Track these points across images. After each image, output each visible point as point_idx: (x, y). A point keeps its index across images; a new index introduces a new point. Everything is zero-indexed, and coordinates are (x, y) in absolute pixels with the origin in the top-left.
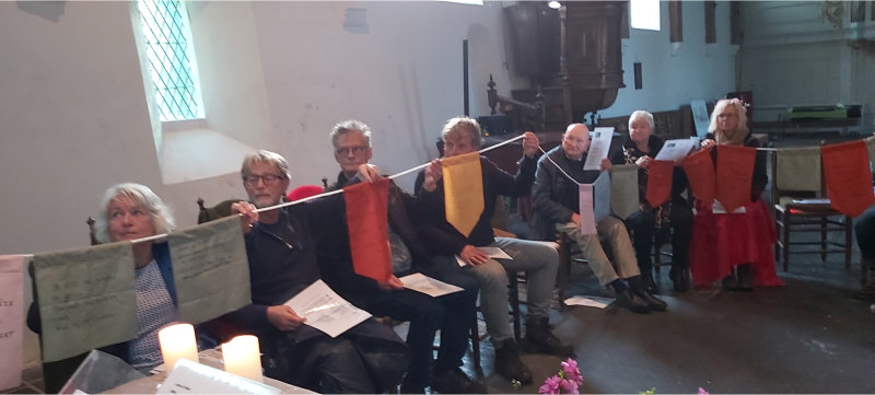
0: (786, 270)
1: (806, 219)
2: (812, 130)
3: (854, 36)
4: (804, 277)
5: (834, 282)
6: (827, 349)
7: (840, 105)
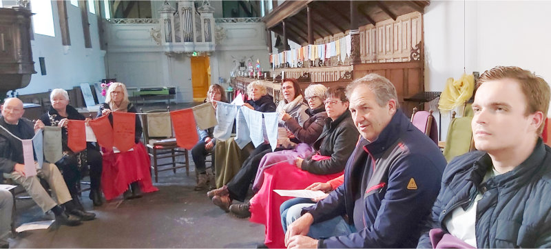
0: (157, 182)
1: (164, 151)
2: (152, 101)
3: (168, 50)
4: (167, 184)
5: (183, 184)
6: (189, 221)
7: (165, 88)
